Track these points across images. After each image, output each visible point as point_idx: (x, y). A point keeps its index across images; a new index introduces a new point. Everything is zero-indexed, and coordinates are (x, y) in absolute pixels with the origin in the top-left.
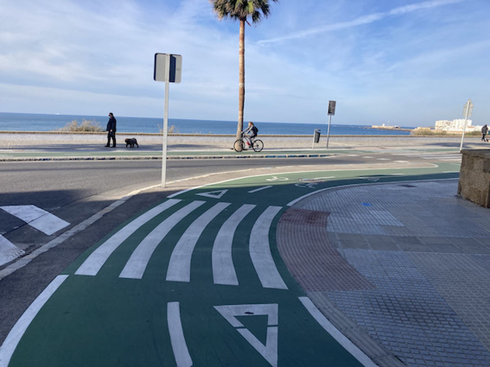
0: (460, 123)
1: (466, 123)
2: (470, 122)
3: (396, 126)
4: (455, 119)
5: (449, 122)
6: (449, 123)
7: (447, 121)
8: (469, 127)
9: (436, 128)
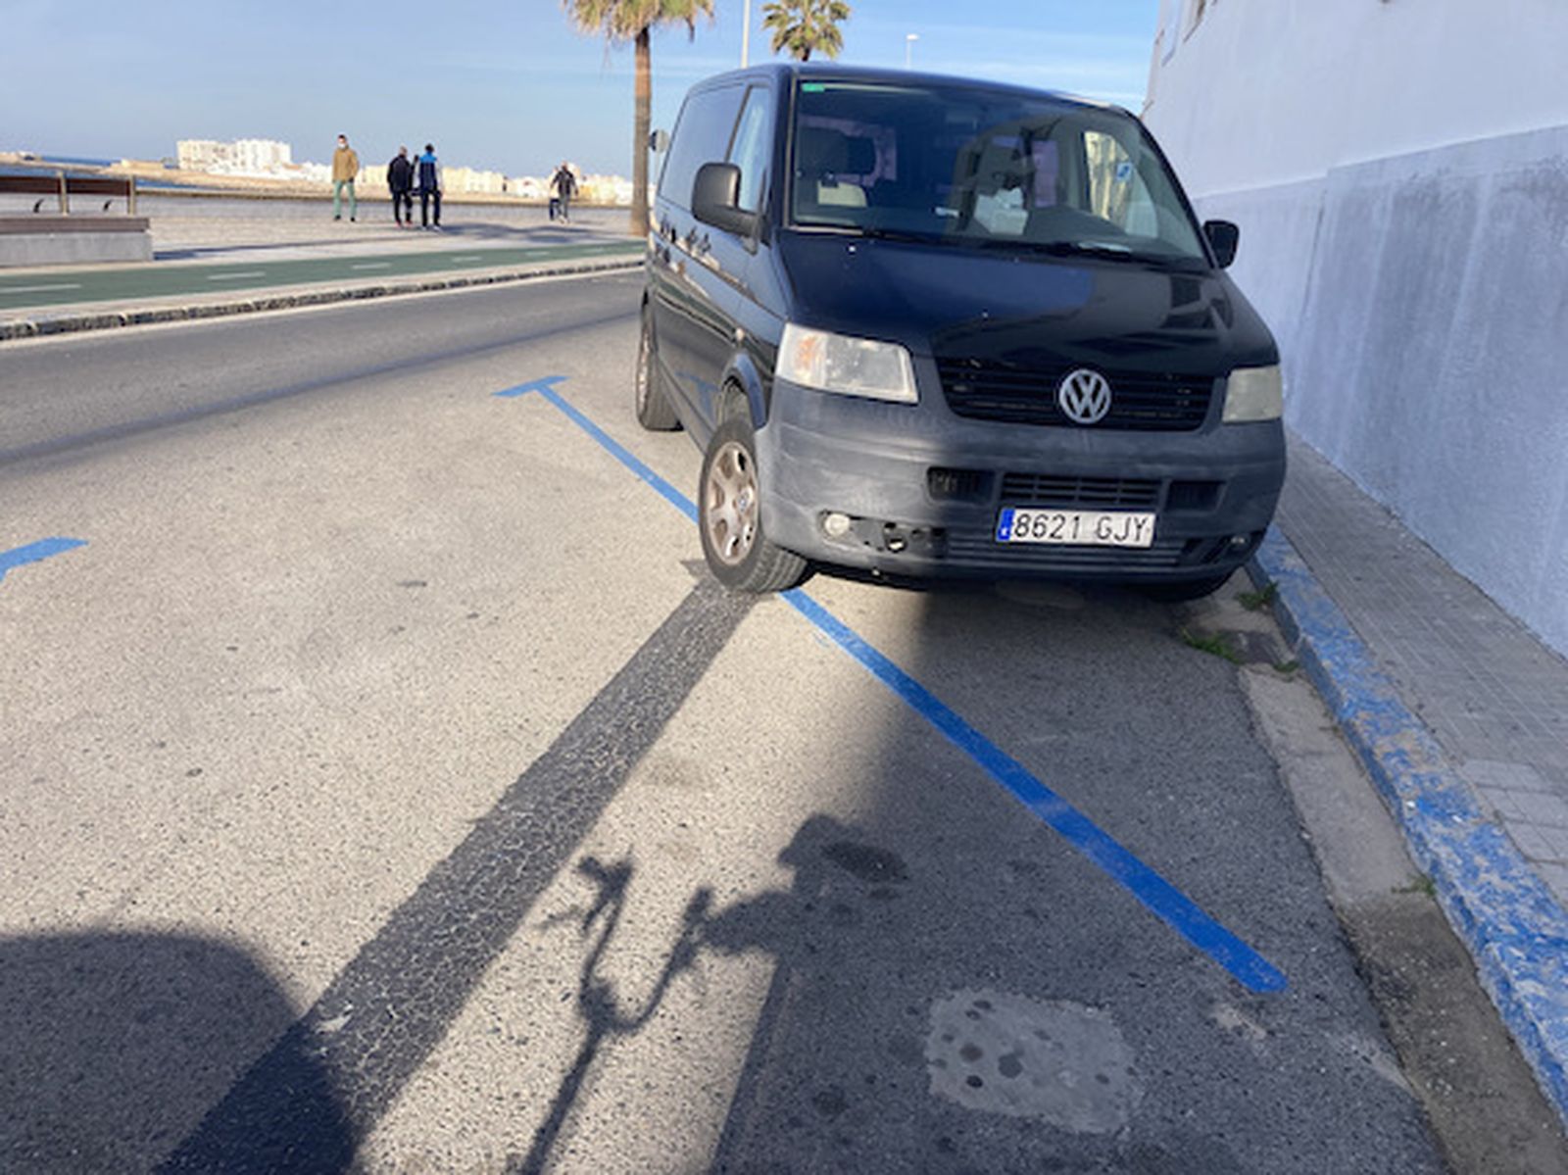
0: (259, 151)
1: (276, 153)
2: (285, 151)
3: (23, 154)
4: (240, 139)
5: (220, 146)
6: (223, 150)
7: (213, 143)
8: (287, 166)
9: (182, 164)
